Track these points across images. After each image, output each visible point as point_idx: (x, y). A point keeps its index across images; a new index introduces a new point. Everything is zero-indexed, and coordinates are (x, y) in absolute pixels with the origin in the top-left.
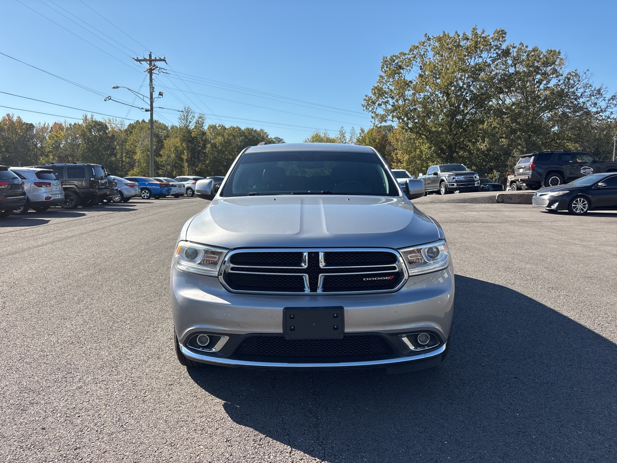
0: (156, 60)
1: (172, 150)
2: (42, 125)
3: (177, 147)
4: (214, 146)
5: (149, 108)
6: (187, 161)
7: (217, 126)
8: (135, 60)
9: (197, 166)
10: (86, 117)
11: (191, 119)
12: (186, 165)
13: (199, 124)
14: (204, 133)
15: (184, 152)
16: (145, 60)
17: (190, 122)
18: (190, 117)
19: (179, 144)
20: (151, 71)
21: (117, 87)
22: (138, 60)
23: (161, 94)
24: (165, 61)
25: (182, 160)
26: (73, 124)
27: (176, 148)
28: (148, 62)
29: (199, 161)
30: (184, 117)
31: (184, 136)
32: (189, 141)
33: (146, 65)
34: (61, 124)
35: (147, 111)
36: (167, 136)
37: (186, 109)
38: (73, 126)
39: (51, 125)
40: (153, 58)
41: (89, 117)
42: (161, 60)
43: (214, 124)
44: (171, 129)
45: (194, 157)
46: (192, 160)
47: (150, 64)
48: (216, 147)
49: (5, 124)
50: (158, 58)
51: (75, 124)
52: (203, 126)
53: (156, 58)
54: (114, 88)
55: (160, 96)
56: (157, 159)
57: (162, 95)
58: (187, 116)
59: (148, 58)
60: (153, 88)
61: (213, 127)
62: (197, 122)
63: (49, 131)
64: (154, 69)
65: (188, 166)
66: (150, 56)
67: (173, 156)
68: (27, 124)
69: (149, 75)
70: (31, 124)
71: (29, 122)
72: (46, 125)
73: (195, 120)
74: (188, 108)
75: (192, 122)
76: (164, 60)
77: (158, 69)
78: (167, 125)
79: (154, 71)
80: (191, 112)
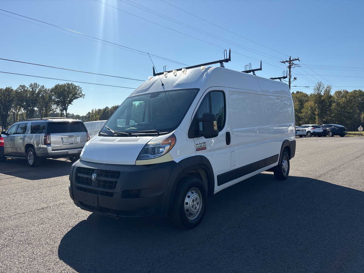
0: (293, 60)
1: (309, 109)
3: (312, 107)
4: (338, 104)
6: (318, 115)
7: (342, 91)
9: (325, 118)
12: (317, 117)
13: (328, 92)
14: (331, 97)
15: (316, 110)
16: (287, 61)
17: (321, 91)
18: (321, 88)
19: (313, 105)
20: (290, 67)
22: (283, 62)
23: (295, 79)
25: (315, 114)
29: (326, 114)
31: (316, 100)
32: (320, 103)
33: (287, 64)
36: (308, 101)
37: (319, 83)
40: (292, 59)
42: (296, 60)
43: (340, 90)
44: (310, 96)
45: (323, 113)
46: (321, 114)
47: (290, 63)
48: (340, 105)
50: (294, 59)
53: (293, 59)
56: (299, 114)
58: (320, 87)
60: (291, 76)
61: (338, 93)
62: (326, 91)
64: (292, 65)
65: (318, 118)
66: (290, 58)
67: (309, 112)
73: (324, 89)
74: (320, 83)
75: (323, 91)
76: (298, 59)
77: (294, 65)
78: (308, 94)
79: (292, 67)
80: (322, 85)
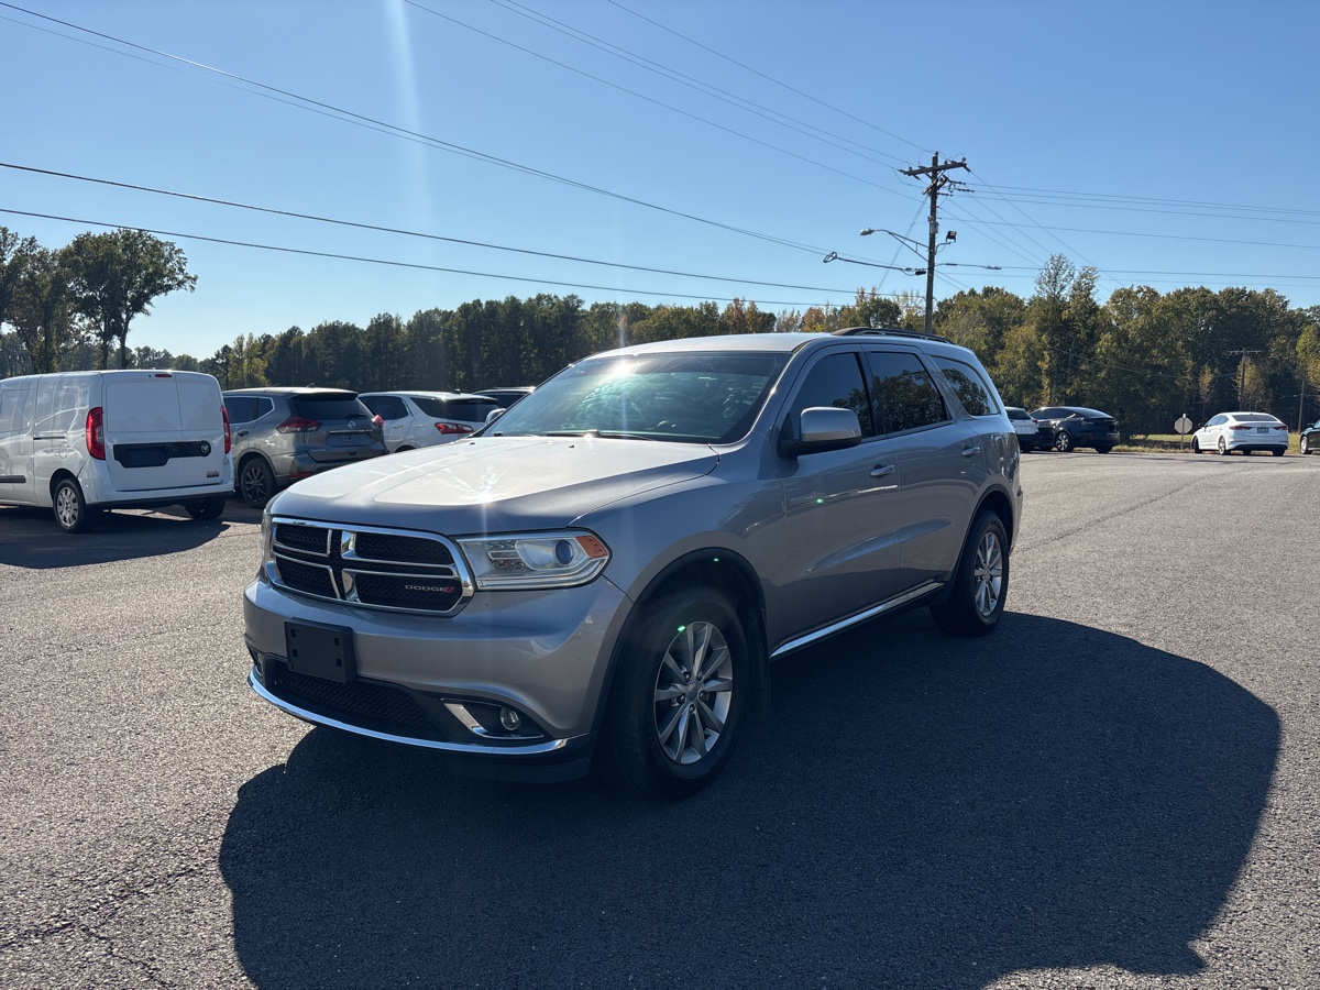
0: (946, 167)
1: (1021, 351)
2: (788, 315)
3: (1032, 344)
4: (1121, 337)
5: (925, 266)
6: (1049, 373)
7: (1135, 291)
8: (905, 173)
9: (1070, 385)
10: (863, 293)
11: (1065, 280)
12: (1046, 381)
13: (1083, 291)
14: (1094, 309)
16: (922, 170)
17: (1063, 288)
18: (1063, 277)
19: (1034, 337)
20: (933, 192)
21: (870, 232)
22: (910, 173)
23: (951, 236)
24: (964, 166)
25: (1039, 371)
26: (839, 308)
27: (1029, 345)
28: (930, 174)
30: (1050, 277)
31: (1045, 320)
34: (819, 311)
35: (919, 273)
36: (1019, 322)
38: (840, 312)
39: (803, 314)
40: (941, 163)
41: (868, 291)
43: (1128, 287)
45: (1066, 365)
46: (1059, 372)
47: (934, 177)
48: (1127, 340)
49: (729, 318)
51: (843, 308)
52: (1089, 294)
54: (864, 233)
55: (949, 240)
57: (954, 238)
59: (929, 165)
60: (937, 224)
61: (1123, 296)
62: (1077, 287)
63: (798, 324)
64: (940, 186)
65: (1050, 386)
66: (935, 160)
67: (1021, 363)
68: (765, 314)
69: (929, 200)
70: (771, 315)
71: (768, 312)
72: (795, 314)
73: (1072, 282)
75: (1067, 288)
76: (962, 165)
77: (949, 183)
79: (941, 190)
80: (1067, 266)
